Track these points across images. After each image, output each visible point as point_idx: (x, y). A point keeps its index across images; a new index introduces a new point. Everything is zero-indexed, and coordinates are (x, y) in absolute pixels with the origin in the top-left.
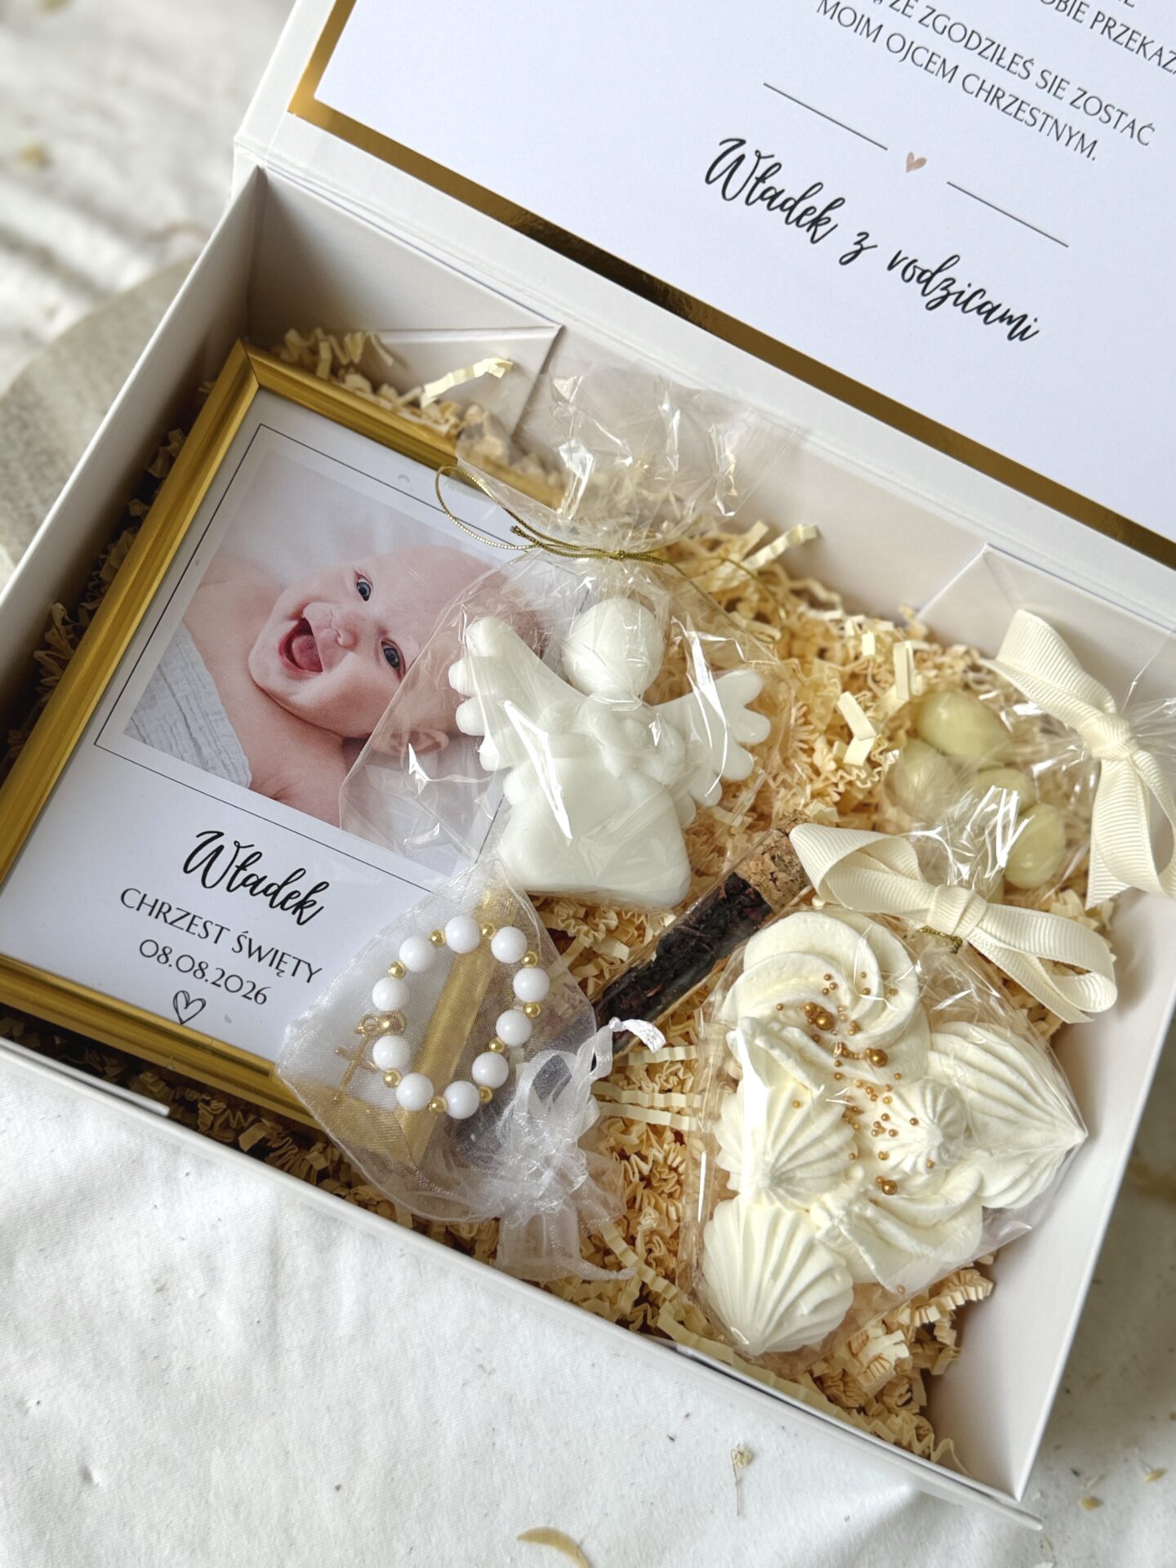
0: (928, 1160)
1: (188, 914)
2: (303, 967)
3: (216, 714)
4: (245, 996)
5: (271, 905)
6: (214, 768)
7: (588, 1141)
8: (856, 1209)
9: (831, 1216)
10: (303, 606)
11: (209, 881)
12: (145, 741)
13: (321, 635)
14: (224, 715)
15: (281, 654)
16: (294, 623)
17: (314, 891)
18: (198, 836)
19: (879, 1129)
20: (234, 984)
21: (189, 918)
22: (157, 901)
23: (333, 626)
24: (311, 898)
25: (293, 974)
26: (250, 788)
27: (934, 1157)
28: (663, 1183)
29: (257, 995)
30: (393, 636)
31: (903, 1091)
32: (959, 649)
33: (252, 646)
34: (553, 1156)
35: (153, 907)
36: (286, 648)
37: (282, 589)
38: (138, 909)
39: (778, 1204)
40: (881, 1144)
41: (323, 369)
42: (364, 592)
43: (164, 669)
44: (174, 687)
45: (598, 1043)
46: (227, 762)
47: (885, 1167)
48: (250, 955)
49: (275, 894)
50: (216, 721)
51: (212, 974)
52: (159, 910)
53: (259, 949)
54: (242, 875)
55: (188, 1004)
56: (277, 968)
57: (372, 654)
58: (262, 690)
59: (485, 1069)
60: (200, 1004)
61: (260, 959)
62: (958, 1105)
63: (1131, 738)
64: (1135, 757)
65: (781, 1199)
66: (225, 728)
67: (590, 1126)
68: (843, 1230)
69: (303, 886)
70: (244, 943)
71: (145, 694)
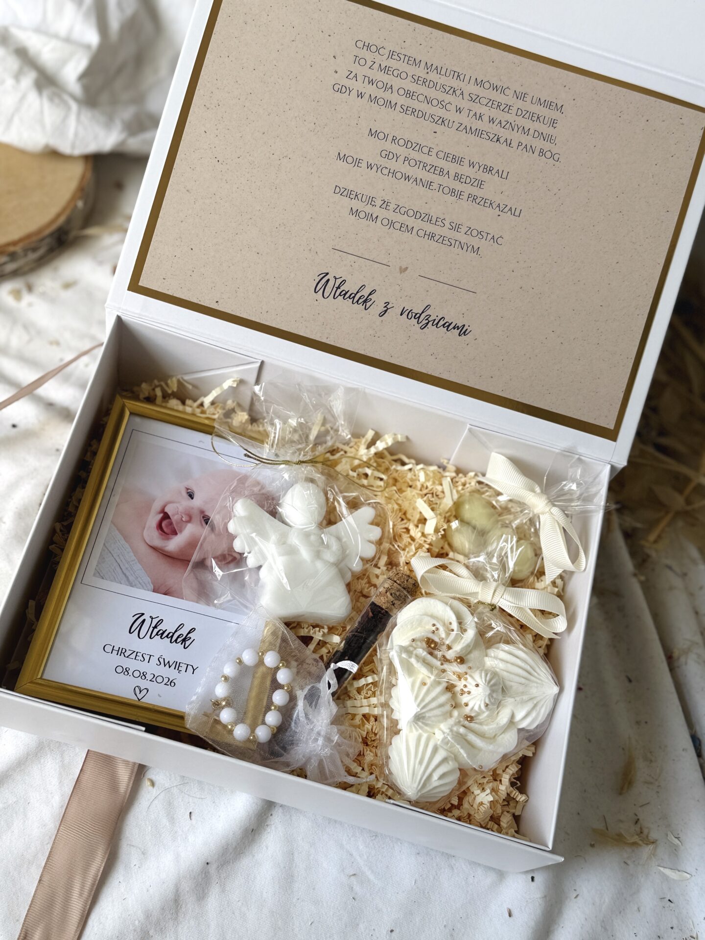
0: (485, 703)
1: (134, 652)
2: (190, 667)
3: (132, 561)
4: (165, 684)
5: (171, 642)
6: (135, 585)
7: (335, 721)
8: (455, 729)
9: (444, 733)
10: (165, 506)
11: (141, 636)
12: (103, 578)
13: (174, 519)
14: (136, 561)
15: (158, 530)
16: (162, 515)
17: (189, 633)
18: (133, 616)
19: (462, 694)
20: (160, 679)
21: (135, 653)
22: (119, 648)
23: (179, 513)
24: (188, 636)
25: (186, 671)
26: (153, 592)
27: (487, 702)
29: (171, 683)
30: (207, 513)
31: (472, 674)
32: (472, 474)
33: (144, 529)
34: (321, 731)
35: (118, 651)
36: (160, 526)
37: (154, 501)
38: (112, 653)
39: (420, 731)
40: (465, 699)
41: (159, 399)
43: (106, 545)
44: (112, 552)
45: (328, 677)
46: (141, 581)
47: (467, 710)
48: (165, 666)
49: (172, 637)
50: (133, 564)
51: (149, 677)
52: (121, 652)
53: (169, 662)
54: (156, 631)
55: (140, 692)
56: (178, 670)
57: (199, 523)
58: (151, 547)
60: (146, 691)
61: (170, 667)
62: (497, 677)
63: (549, 502)
64: (552, 510)
65: (421, 728)
66: (138, 567)
68: (449, 738)
69: (184, 631)
70: (162, 660)
71: (99, 558)
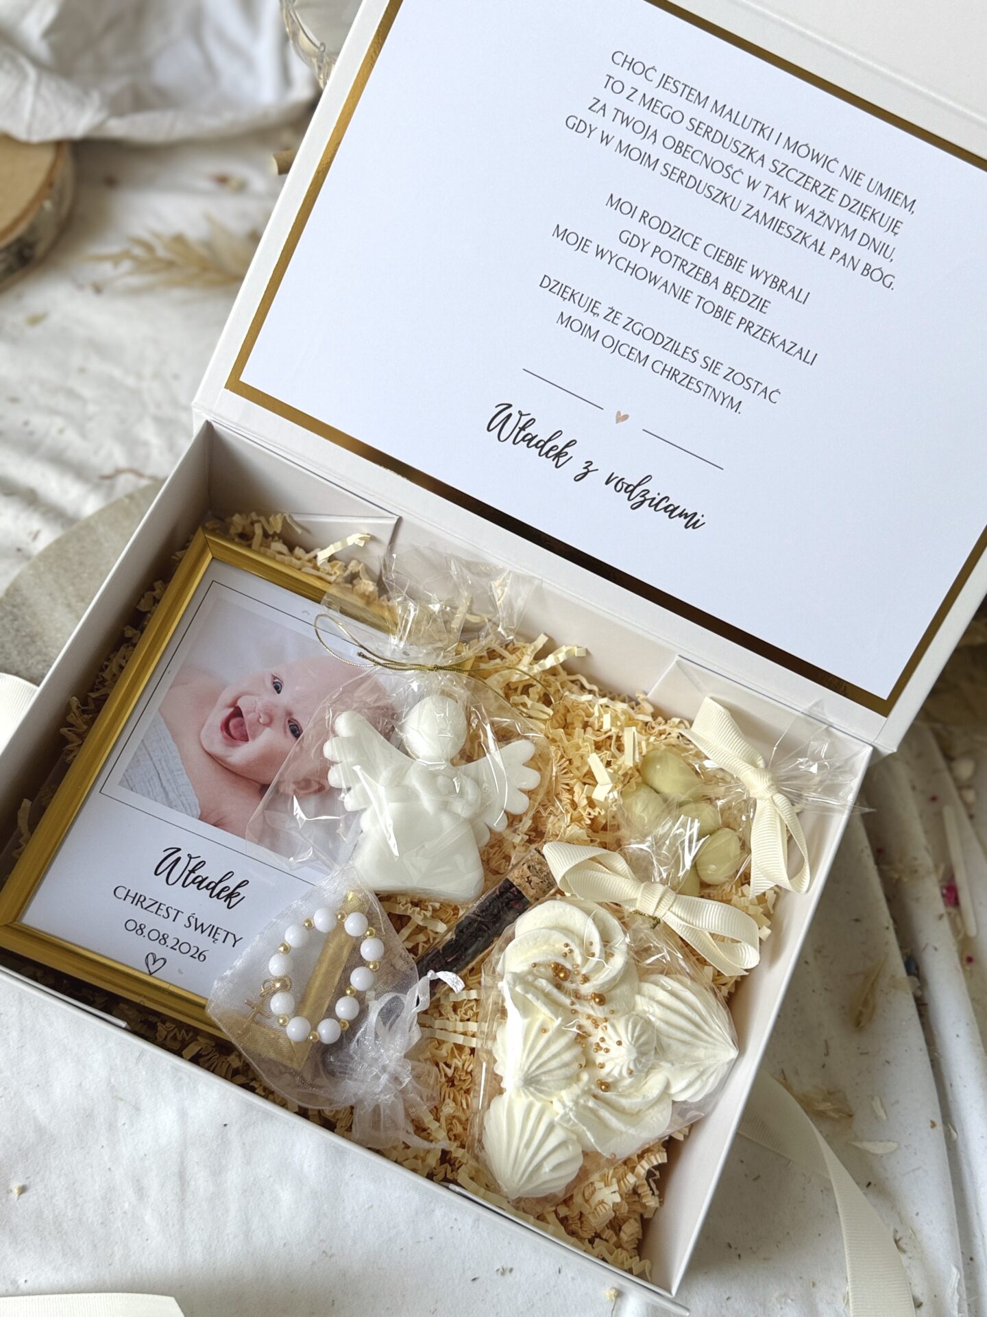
0: (628, 1069)
1: (157, 902)
2: (230, 937)
3: (178, 770)
4: (192, 956)
5: (210, 896)
6: (176, 806)
7: (412, 1055)
8: (582, 1100)
9: (565, 1106)
10: (238, 698)
11: (171, 881)
12: (132, 790)
13: (248, 717)
14: (184, 771)
15: (222, 730)
16: (231, 710)
17: (239, 886)
18: (165, 851)
19: (598, 1047)
20: (185, 948)
21: (157, 905)
22: (137, 894)
23: (257, 711)
24: (236, 891)
25: (224, 942)
26: (200, 819)
27: (632, 1067)
28: (462, 1083)
30: (295, 717)
31: (615, 1023)
33: (203, 726)
34: (387, 1065)
35: (134, 898)
36: (226, 726)
37: (224, 687)
38: (124, 900)
39: (531, 1098)
40: (599, 1058)
41: (257, 541)
42: (278, 688)
43: (146, 742)
44: (151, 754)
45: (419, 990)
46: (185, 802)
47: (602, 1074)
48: (196, 929)
49: (213, 888)
50: (178, 775)
51: (171, 942)
52: (138, 900)
53: (202, 925)
54: (193, 876)
55: (155, 962)
56: (213, 937)
57: (282, 729)
58: (209, 754)
59: (344, 1008)
60: (162, 961)
61: (202, 932)
62: (652, 1031)
63: (772, 785)
64: (775, 798)
65: (532, 1095)
66: (184, 779)
67: (414, 1043)
68: (572, 1114)
69: (232, 883)
70: (193, 921)
71: (133, 759)
